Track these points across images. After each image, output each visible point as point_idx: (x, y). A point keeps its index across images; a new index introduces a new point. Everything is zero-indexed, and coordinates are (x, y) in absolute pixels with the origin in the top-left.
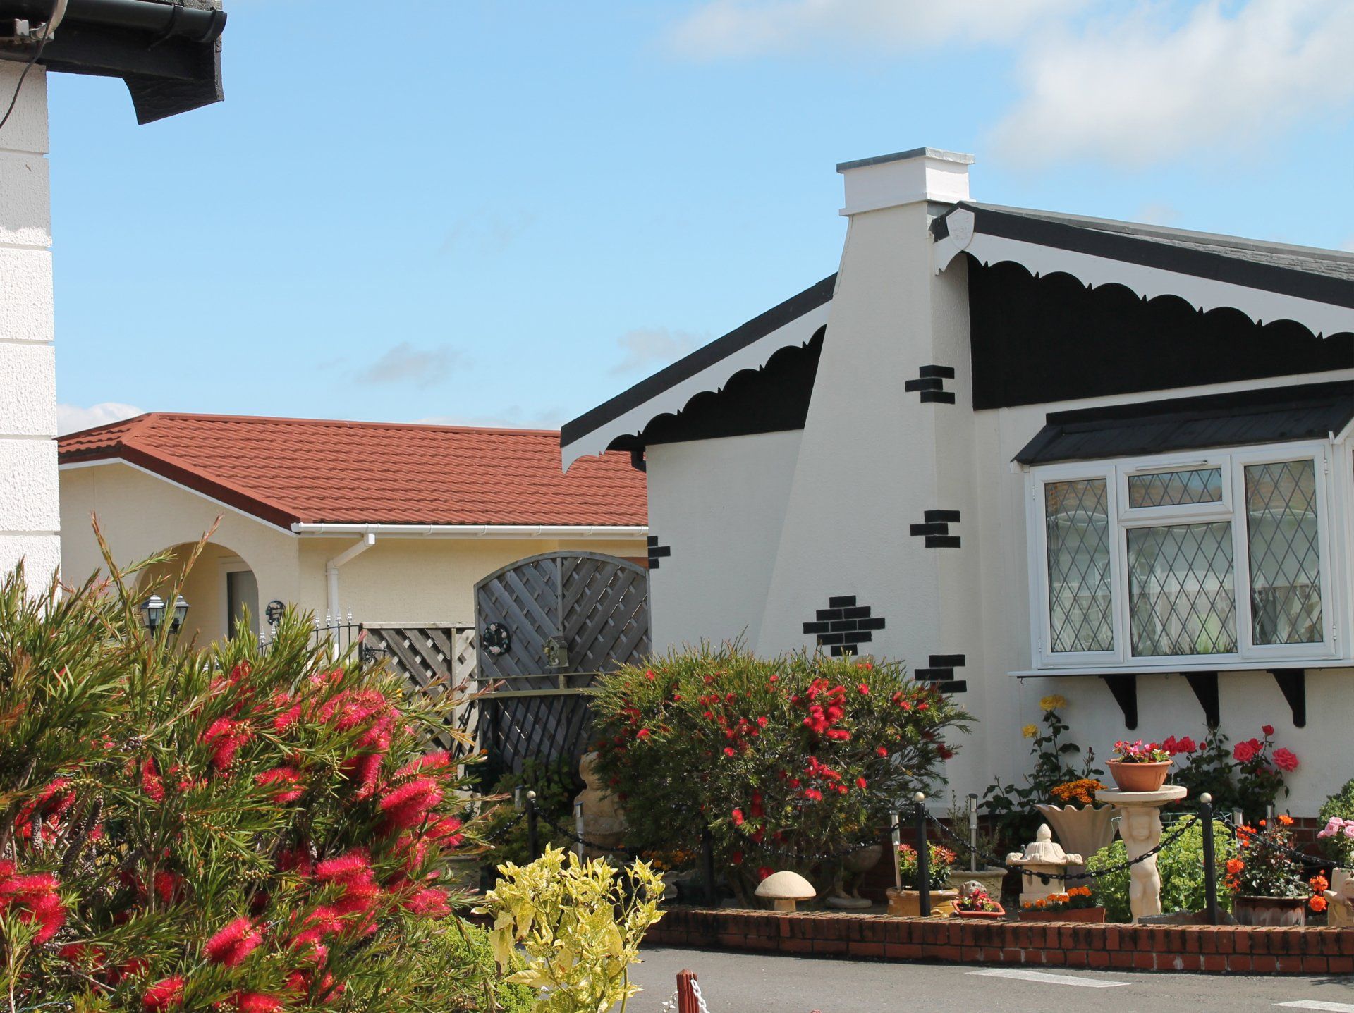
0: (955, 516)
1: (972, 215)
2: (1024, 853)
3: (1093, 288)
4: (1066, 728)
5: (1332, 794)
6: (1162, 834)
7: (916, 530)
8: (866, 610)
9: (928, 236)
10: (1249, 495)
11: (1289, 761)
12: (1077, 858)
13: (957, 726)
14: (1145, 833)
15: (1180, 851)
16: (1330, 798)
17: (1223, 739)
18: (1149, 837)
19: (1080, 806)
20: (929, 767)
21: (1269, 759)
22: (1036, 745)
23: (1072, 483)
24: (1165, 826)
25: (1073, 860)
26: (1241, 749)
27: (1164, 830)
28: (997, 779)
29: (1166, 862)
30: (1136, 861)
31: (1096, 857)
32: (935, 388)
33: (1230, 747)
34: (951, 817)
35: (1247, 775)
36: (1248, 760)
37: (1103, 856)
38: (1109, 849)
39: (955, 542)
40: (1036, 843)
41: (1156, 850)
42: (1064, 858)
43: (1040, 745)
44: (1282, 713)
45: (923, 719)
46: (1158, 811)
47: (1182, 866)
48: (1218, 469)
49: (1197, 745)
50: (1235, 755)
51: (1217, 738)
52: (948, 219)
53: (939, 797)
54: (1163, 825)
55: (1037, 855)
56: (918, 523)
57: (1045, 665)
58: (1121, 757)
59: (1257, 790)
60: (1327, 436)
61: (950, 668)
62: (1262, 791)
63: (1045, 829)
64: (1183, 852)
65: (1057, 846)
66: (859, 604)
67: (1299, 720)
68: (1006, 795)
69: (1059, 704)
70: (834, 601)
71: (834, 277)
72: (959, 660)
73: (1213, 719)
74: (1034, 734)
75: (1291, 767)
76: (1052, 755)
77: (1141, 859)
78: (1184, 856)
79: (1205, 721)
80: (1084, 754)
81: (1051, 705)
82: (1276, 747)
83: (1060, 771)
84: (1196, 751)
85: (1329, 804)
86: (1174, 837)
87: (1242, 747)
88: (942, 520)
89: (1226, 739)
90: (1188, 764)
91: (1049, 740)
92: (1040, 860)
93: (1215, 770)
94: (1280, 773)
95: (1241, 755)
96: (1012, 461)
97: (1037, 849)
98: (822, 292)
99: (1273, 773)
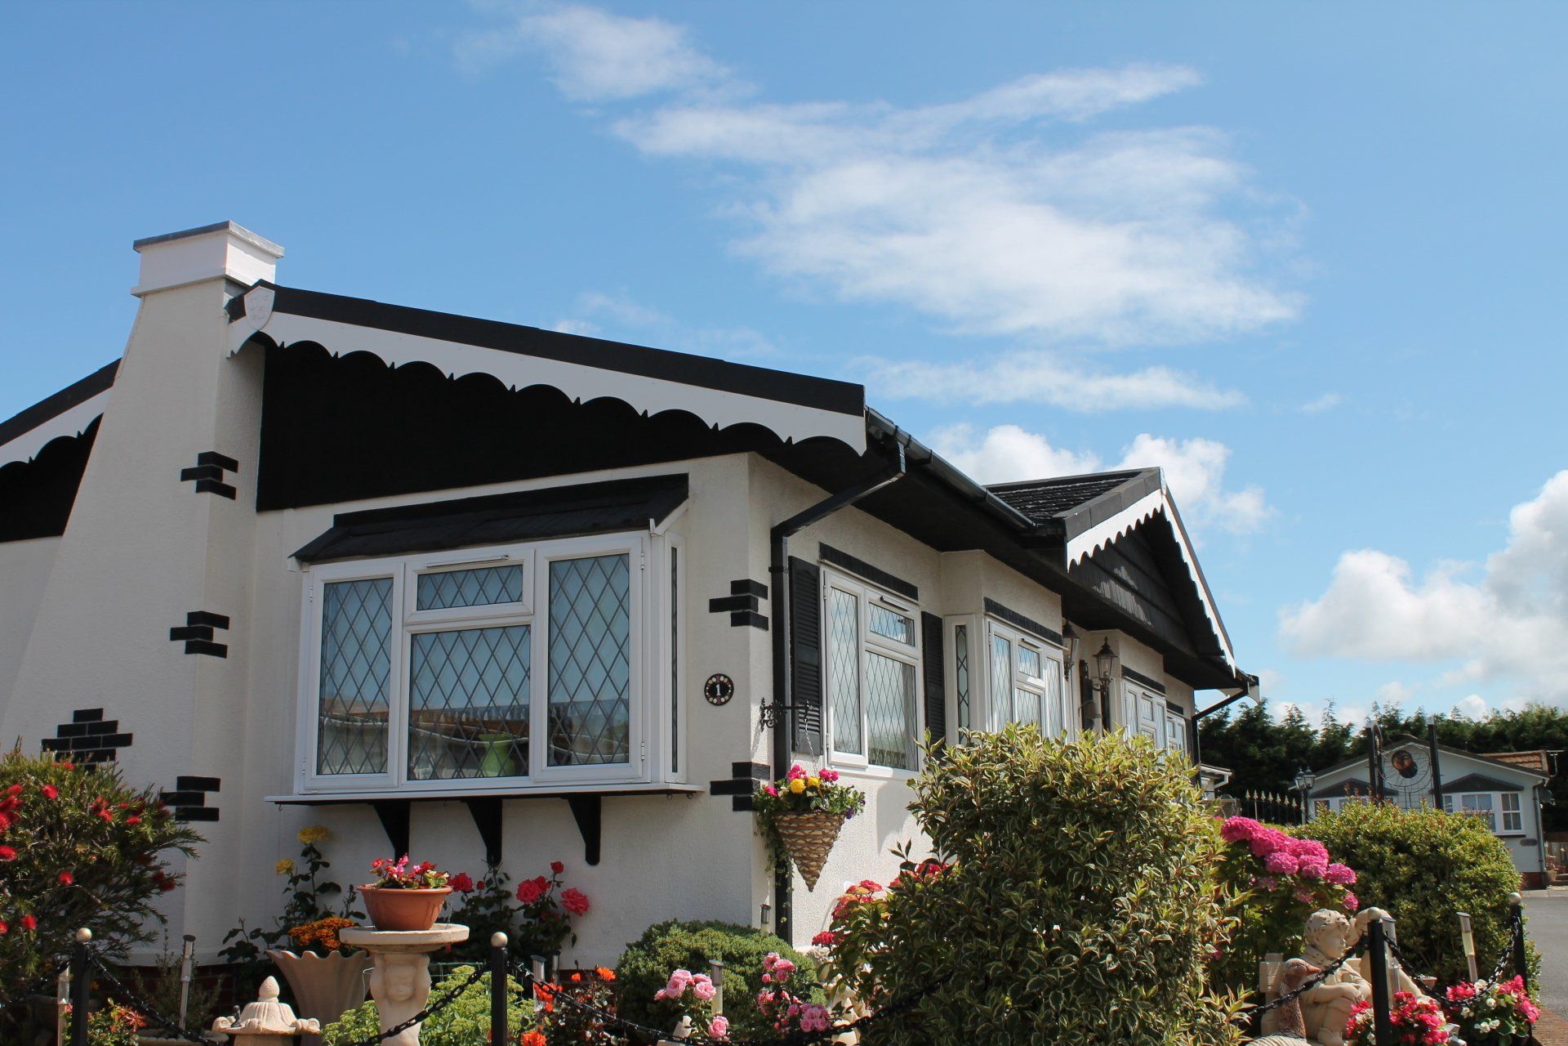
0: (223, 622)
1: (272, 293)
2: (237, 1018)
3: (396, 368)
4: (326, 865)
5: (632, 941)
6: (430, 991)
7: (176, 634)
8: (113, 725)
9: (223, 315)
10: (552, 597)
11: (579, 903)
12: (312, 1025)
13: (181, 848)
14: (406, 990)
15: (453, 1015)
16: (630, 946)
17: (503, 878)
18: (412, 998)
19: (323, 952)
20: (143, 901)
21: (556, 901)
22: (291, 884)
23: (353, 583)
24: (435, 980)
25: (305, 1028)
26: (526, 889)
27: (434, 987)
28: (241, 921)
29: (434, 1033)
30: (390, 1034)
31: (336, 1025)
32: (213, 477)
33: (512, 887)
34: (160, 965)
35: (530, 920)
36: (532, 901)
37: (348, 1022)
38: (358, 1011)
39: (221, 651)
40: (256, 1003)
41: (420, 1017)
42: (294, 1024)
43: (295, 884)
44: (573, 849)
45: (133, 837)
46: (427, 960)
47: (455, 1037)
48: (520, 567)
49: (475, 882)
50: (519, 896)
51: (497, 877)
52: (245, 297)
53: (152, 941)
54: (433, 979)
55: (256, 1020)
56: (180, 626)
57: (309, 790)
58: (381, 881)
59: (540, 937)
60: (646, 526)
61: (200, 792)
62: (546, 939)
63: (272, 984)
64: (458, 1017)
65: (287, 1007)
66: (106, 718)
67: (593, 857)
68: (251, 941)
69: (320, 837)
70: (79, 715)
71: (117, 363)
72: (213, 784)
73: (494, 856)
74: (289, 870)
75: (581, 911)
76: (308, 895)
77: (398, 1030)
78: (460, 1023)
79: (484, 857)
80: (345, 894)
81: (311, 837)
82: (564, 888)
83: (317, 914)
84: (473, 891)
85: (629, 953)
86: (448, 999)
87: (527, 885)
88: (208, 624)
89: (508, 878)
90: (463, 906)
91: (306, 878)
92: (258, 1029)
93: (493, 914)
94: (568, 917)
95: (526, 895)
96: (289, 557)
97: (256, 1013)
98: (103, 379)
99: (560, 918)
